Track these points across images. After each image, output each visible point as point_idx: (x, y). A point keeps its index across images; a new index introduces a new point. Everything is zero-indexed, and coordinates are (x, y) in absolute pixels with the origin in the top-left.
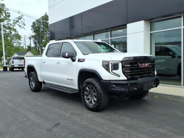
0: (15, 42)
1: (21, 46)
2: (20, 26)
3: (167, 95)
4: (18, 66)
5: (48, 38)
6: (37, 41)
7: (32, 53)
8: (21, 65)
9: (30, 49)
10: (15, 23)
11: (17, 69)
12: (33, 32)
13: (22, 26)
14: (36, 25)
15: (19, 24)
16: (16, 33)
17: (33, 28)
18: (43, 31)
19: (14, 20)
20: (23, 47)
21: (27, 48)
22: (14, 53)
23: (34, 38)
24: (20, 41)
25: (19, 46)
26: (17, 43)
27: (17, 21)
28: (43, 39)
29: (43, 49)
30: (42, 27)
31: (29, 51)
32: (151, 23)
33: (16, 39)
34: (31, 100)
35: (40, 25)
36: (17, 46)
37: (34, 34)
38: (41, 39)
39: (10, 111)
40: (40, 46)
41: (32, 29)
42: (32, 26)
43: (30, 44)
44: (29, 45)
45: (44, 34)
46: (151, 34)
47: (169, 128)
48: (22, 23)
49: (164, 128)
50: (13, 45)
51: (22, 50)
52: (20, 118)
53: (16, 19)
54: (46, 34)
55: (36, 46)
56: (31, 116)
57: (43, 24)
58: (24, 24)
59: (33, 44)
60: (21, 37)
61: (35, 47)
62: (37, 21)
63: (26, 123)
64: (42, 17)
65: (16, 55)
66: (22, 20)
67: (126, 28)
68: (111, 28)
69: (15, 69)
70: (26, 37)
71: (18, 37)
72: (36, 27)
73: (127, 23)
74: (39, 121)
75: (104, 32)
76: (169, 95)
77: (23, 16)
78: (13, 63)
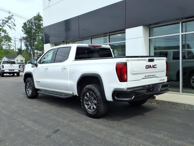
0: (5, 45)
1: (12, 49)
2: (10, 27)
3: (165, 101)
4: (8, 71)
5: (41, 40)
6: (28, 44)
7: (23, 56)
8: (11, 70)
9: (20, 52)
10: (4, 23)
11: (8, 74)
12: (24, 34)
13: (13, 27)
14: (28, 26)
15: (9, 25)
16: (6, 34)
17: (25, 29)
18: (35, 33)
19: (3, 20)
20: (13, 50)
21: (17, 50)
22: (3, 56)
23: (25, 40)
24: (10, 43)
25: (9, 49)
26: (7, 45)
27: (7, 22)
28: (35, 42)
29: (35, 52)
30: (34, 28)
31: (19, 54)
32: (150, 28)
33: (6, 41)
34: (26, 107)
35: (31, 26)
36: (7, 48)
37: (25, 36)
38: (33, 41)
39: (5, 119)
40: (31, 48)
41: (23, 30)
42: (23, 27)
43: (21, 46)
44: (19, 47)
45: (37, 36)
46: (150, 39)
47: (165, 133)
48: (12, 23)
49: (160, 133)
50: (2, 48)
51: (12, 53)
52: (17, 125)
53: (6, 19)
54: (39, 36)
55: (28, 48)
56: (29, 123)
57: (35, 25)
58: (14, 25)
59: (24, 46)
60: (12, 39)
61: (26, 50)
62: (28, 21)
63: (25, 130)
64: (34, 17)
65: (5, 59)
66: (12, 20)
67: (125, 32)
68: (109, 33)
69: (5, 75)
70: (16, 40)
71: (8, 39)
72: (27, 28)
73: (126, 29)
74: (37, 128)
75: (102, 37)
76: (168, 102)
77: (13, 16)
78: (3, 68)
